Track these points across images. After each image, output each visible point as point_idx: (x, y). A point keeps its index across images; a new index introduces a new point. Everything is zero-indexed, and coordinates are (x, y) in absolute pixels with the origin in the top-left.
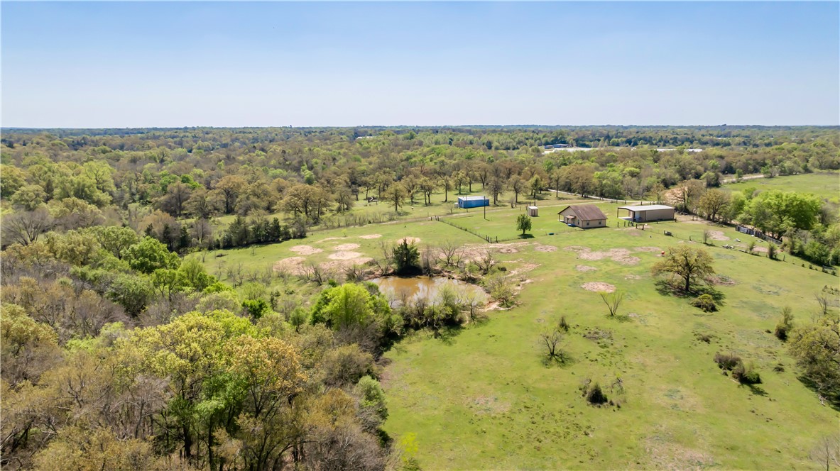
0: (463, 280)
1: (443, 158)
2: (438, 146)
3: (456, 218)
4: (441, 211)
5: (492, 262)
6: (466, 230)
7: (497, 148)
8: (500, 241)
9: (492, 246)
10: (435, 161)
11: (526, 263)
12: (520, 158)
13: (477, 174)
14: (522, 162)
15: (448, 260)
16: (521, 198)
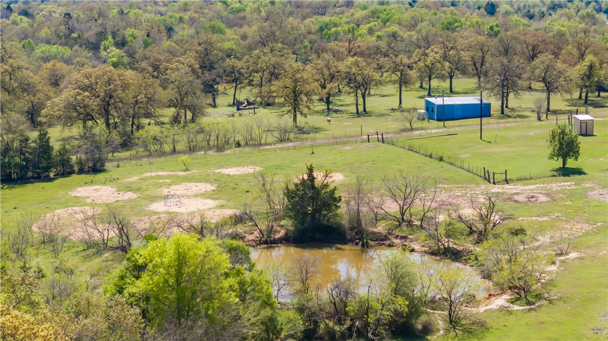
0: (433, 253)
1: (394, 28)
2: (384, 7)
3: (421, 137)
4: (390, 125)
5: (495, 218)
6: (441, 159)
7: (507, 13)
8: (512, 180)
9: (496, 189)
10: (379, 33)
11: (567, 221)
12: (557, 27)
13: (466, 56)
14: (561, 35)
15: (403, 214)
16: (558, 102)
